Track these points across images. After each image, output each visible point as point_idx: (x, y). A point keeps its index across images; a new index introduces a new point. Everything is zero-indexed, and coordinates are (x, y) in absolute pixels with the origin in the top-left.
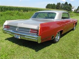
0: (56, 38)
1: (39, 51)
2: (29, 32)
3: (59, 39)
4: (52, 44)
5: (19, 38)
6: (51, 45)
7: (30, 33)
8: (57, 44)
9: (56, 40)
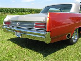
0: (73, 37)
1: (49, 56)
2: (33, 26)
3: (77, 40)
4: (68, 46)
5: (21, 36)
6: (66, 48)
7: (34, 28)
8: (75, 46)
9: (73, 41)
